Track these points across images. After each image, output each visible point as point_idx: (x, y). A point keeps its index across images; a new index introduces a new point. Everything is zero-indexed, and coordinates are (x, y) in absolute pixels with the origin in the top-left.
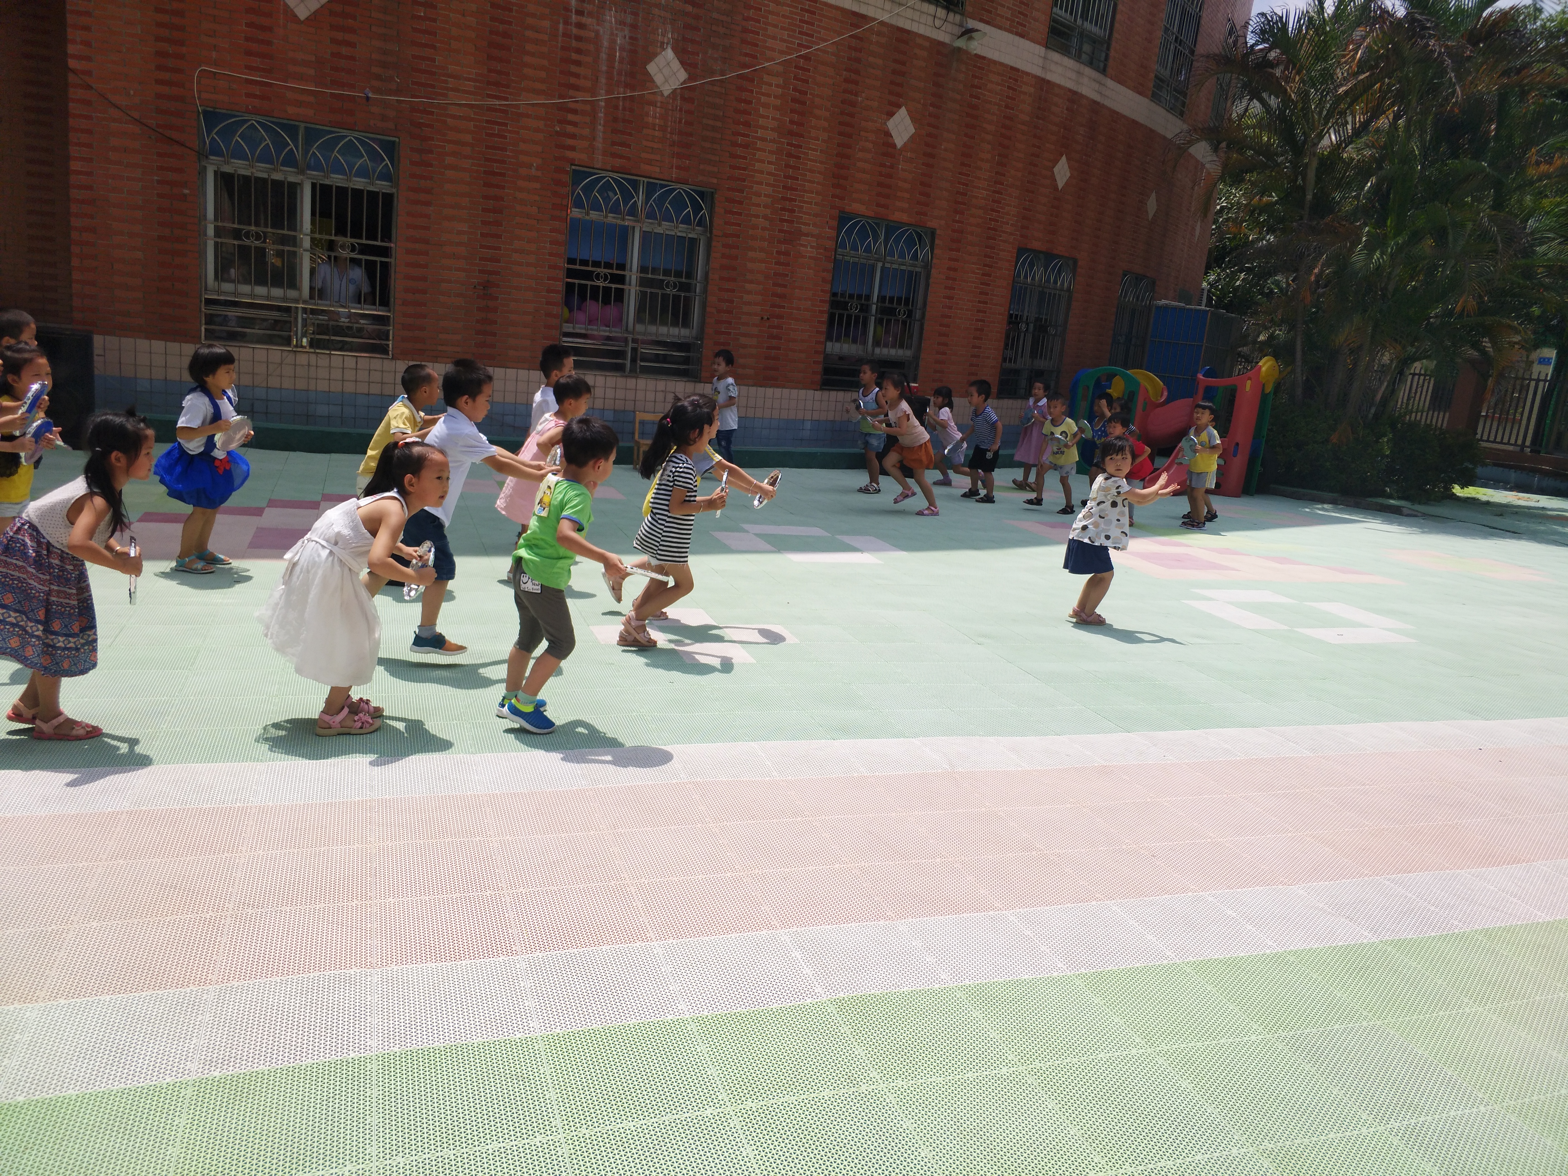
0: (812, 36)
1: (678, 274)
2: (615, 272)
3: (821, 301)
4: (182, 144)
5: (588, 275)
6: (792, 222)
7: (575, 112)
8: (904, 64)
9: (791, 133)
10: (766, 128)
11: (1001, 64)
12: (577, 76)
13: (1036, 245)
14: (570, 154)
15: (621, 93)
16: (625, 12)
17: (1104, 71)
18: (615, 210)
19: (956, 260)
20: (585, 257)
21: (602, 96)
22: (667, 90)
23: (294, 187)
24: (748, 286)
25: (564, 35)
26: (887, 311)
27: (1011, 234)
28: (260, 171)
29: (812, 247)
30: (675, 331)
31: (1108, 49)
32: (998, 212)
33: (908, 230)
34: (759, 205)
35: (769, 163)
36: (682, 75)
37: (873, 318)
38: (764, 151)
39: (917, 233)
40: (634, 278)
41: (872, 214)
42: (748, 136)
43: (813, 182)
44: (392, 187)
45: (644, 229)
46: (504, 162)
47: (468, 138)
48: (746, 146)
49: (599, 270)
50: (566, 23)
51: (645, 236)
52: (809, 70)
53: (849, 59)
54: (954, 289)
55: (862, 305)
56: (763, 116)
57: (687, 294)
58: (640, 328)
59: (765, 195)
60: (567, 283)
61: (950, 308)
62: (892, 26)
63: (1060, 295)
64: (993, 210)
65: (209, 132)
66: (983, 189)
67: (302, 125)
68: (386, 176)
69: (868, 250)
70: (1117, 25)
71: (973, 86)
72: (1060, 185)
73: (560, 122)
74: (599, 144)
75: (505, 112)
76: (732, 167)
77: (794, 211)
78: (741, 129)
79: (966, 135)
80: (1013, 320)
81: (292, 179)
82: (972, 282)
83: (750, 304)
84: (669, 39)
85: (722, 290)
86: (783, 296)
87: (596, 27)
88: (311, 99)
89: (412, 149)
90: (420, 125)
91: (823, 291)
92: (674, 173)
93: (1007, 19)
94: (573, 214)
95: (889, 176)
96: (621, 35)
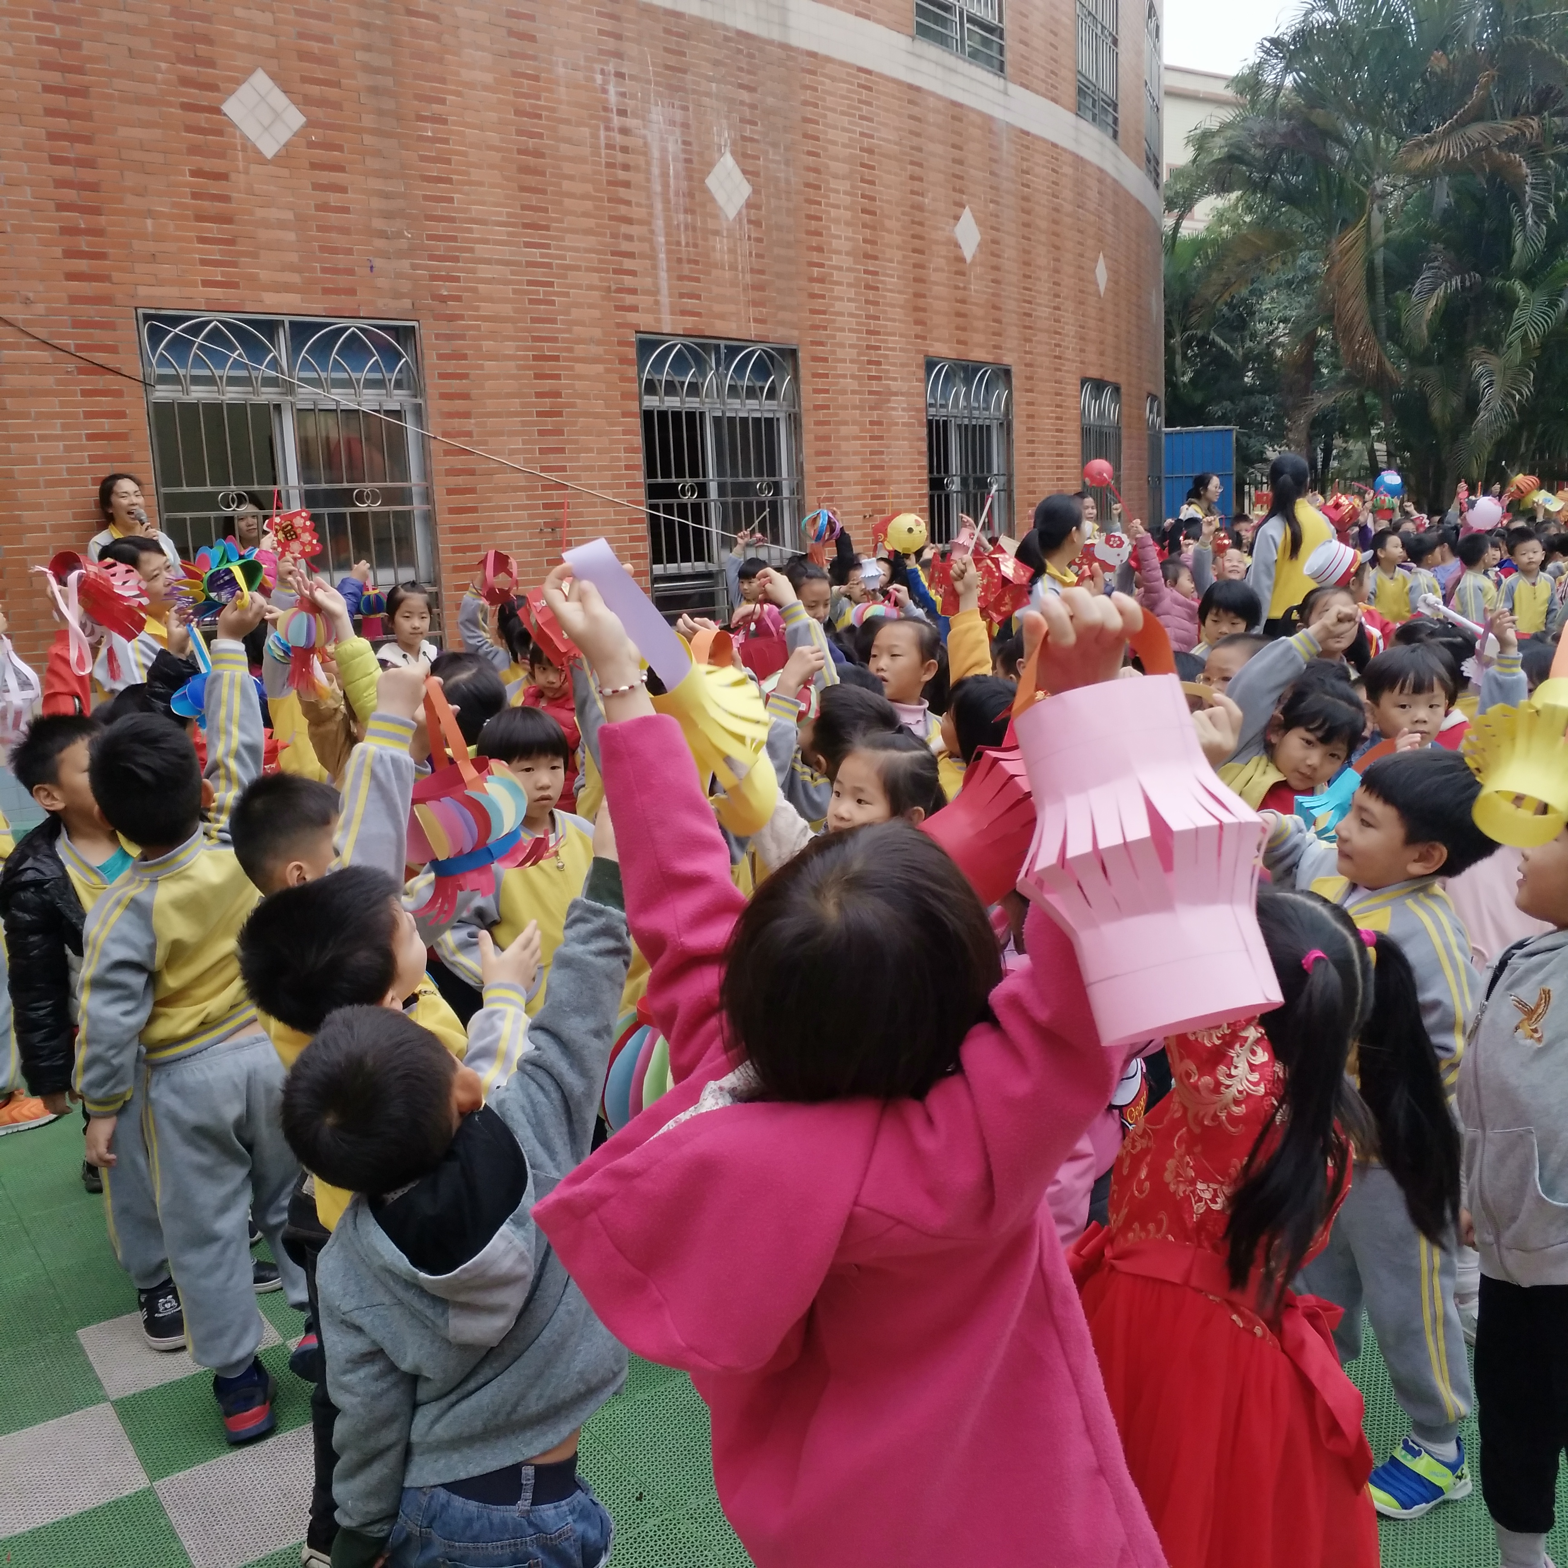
0: (872, 120)
3: (920, 481)
5: (671, 490)
6: (879, 378)
7: (630, 255)
8: (961, 148)
9: (867, 256)
10: (840, 253)
11: (1045, 141)
12: (628, 203)
13: (1093, 373)
14: (632, 317)
16: (673, 106)
17: (1115, 139)
18: (691, 390)
19: (1032, 404)
21: (660, 229)
22: (731, 211)
24: (847, 474)
25: (609, 146)
26: (979, 483)
27: (1074, 361)
28: (234, 396)
29: (903, 410)
31: (1116, 110)
32: (1059, 333)
33: (987, 370)
34: (845, 361)
35: (850, 300)
36: (746, 188)
38: (842, 284)
39: (993, 372)
41: (953, 355)
42: (821, 265)
43: (895, 320)
44: (416, 396)
46: (555, 340)
47: (506, 309)
48: (823, 280)
49: (684, 480)
50: (608, 129)
52: (872, 168)
53: (911, 147)
54: (1034, 441)
56: (835, 237)
59: (851, 346)
60: (650, 506)
61: (1033, 467)
63: (1112, 433)
64: (1056, 332)
65: (154, 348)
66: (1045, 306)
67: (285, 319)
68: (407, 381)
69: (954, 404)
71: (1023, 172)
72: (1102, 291)
73: (616, 272)
74: (665, 299)
75: (549, 266)
76: (813, 312)
77: (880, 363)
78: (815, 257)
79: (1024, 237)
82: (1049, 430)
83: (849, 499)
84: (726, 141)
85: (820, 485)
86: (880, 482)
87: (643, 132)
88: (295, 278)
89: (438, 336)
90: (443, 299)
91: (920, 467)
92: (752, 331)
93: (1043, 81)
94: (645, 404)
95: (963, 301)
96: (671, 139)
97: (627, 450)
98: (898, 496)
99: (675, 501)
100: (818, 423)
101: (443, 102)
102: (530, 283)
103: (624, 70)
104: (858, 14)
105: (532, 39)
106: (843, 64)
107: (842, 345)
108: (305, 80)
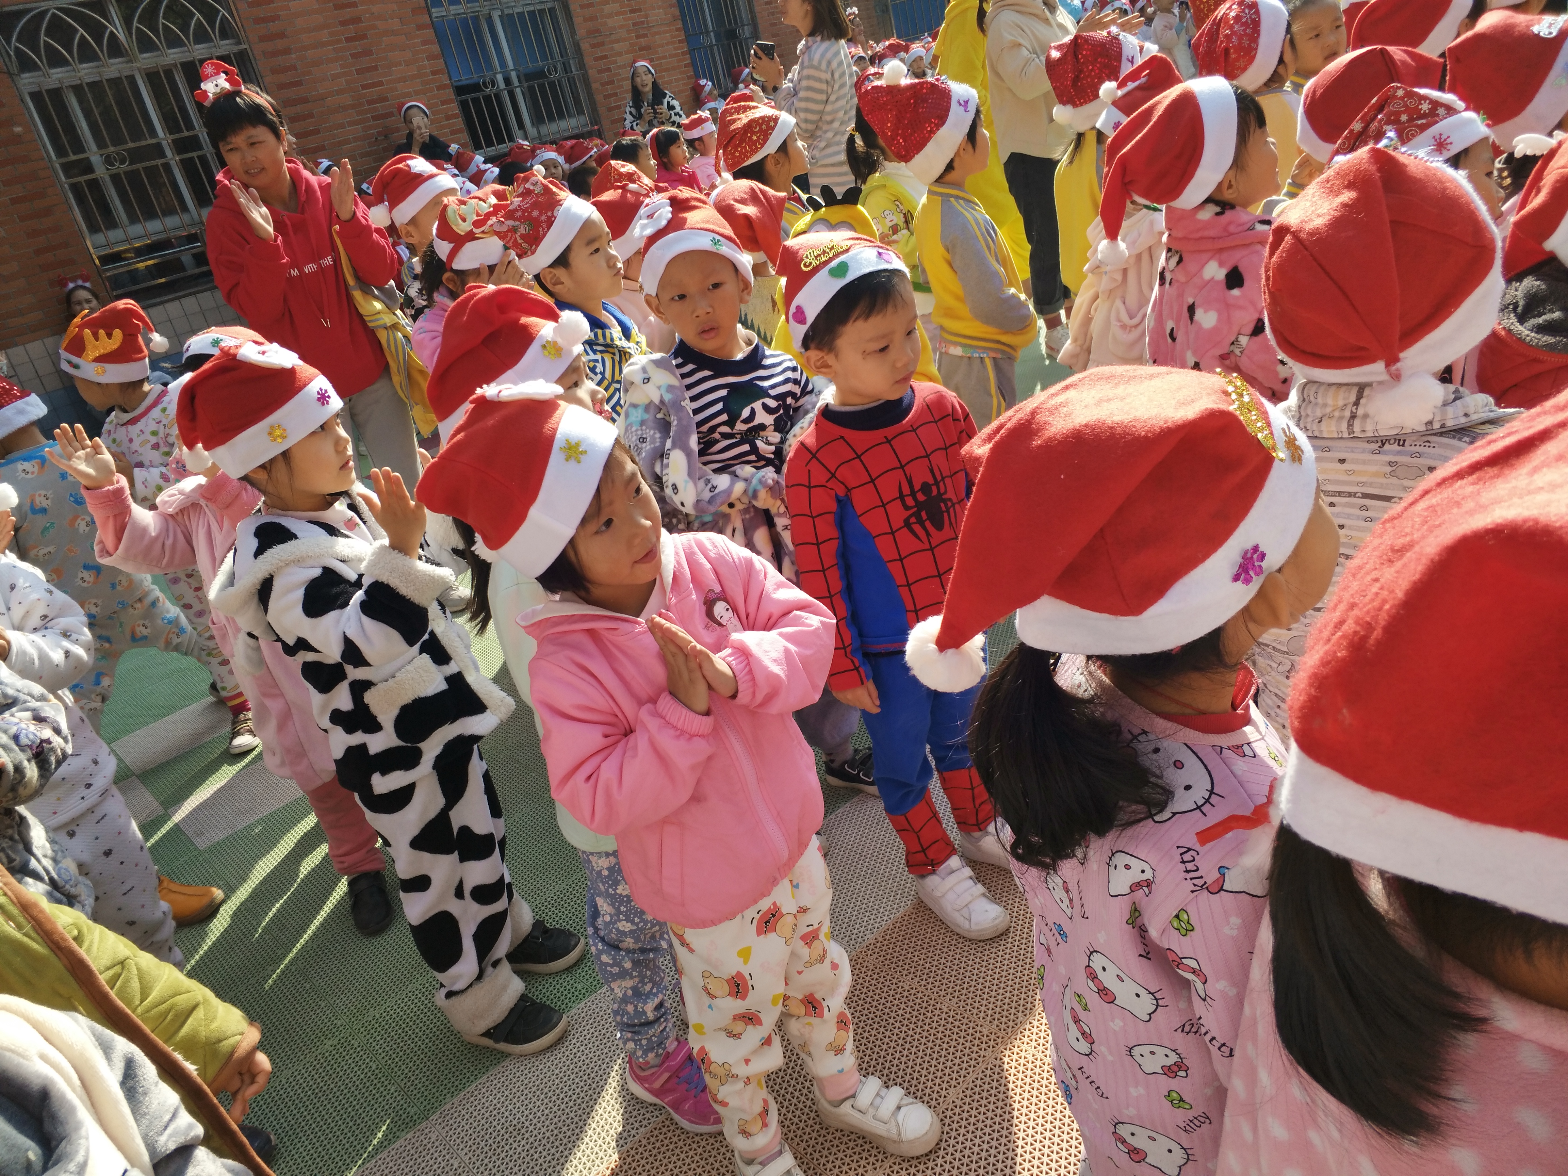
3: (680, 42)
23: (129, 81)
60: (461, 103)
65: (8, 41)
81: (127, 72)
85: (596, 59)
91: (677, 30)
94: (435, 15)
97: (429, 58)
99: (480, 95)
100: (582, 7)
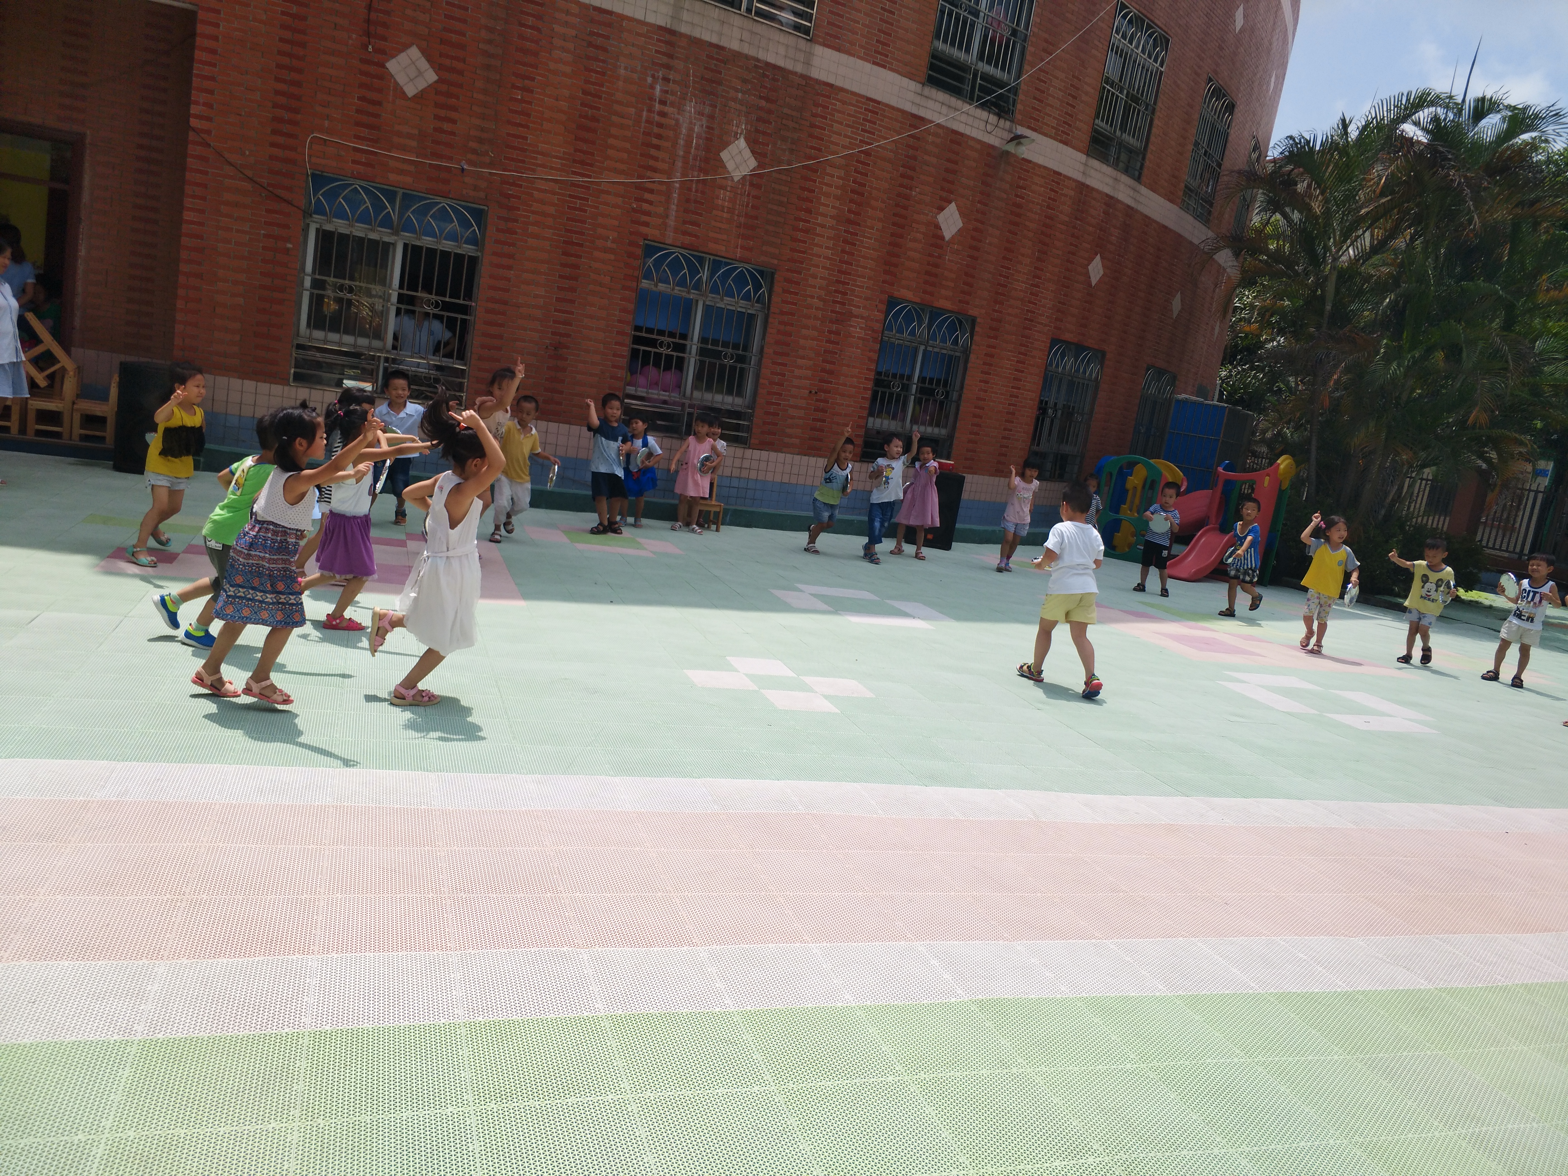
0: (873, 134)
1: (736, 347)
2: (677, 341)
3: (866, 379)
4: (289, 202)
5: (653, 343)
6: (843, 304)
7: (651, 191)
8: (956, 163)
9: (849, 222)
10: (825, 216)
11: (1045, 168)
12: (656, 159)
13: (1068, 336)
14: (644, 230)
15: (695, 176)
16: (704, 104)
17: (1138, 179)
18: (682, 283)
19: (994, 347)
20: (650, 324)
21: (677, 179)
22: (737, 175)
23: (387, 248)
24: (800, 362)
25: (647, 121)
26: (926, 391)
27: (1046, 325)
28: (359, 230)
29: (861, 328)
30: (729, 399)
31: (1144, 159)
32: (1035, 304)
33: (950, 317)
34: (815, 287)
35: (827, 248)
36: (753, 163)
37: (913, 397)
38: (823, 236)
39: (957, 318)
40: (694, 348)
41: (918, 300)
42: (809, 222)
43: (866, 268)
44: (477, 251)
45: (707, 303)
46: (583, 234)
47: (552, 210)
48: (806, 231)
49: (662, 338)
50: (650, 111)
51: (708, 309)
52: (868, 165)
53: (906, 156)
54: (990, 374)
55: (903, 385)
56: (824, 205)
57: (744, 366)
58: (697, 394)
59: (822, 278)
60: (633, 349)
61: (986, 391)
62: (947, 128)
63: (1088, 385)
64: (1030, 302)
65: (315, 193)
66: (1023, 282)
67: (402, 191)
68: (473, 241)
69: (912, 333)
70: (1152, 138)
71: (1018, 187)
72: (1094, 282)
73: (637, 199)
74: (671, 222)
75: (588, 188)
76: (791, 250)
77: (846, 294)
78: (803, 215)
79: (1010, 232)
80: (1043, 408)
81: (386, 239)
82: (1007, 368)
83: (800, 378)
84: (742, 130)
85: (774, 363)
86: (831, 373)
87: (677, 116)
88: (412, 168)
89: (499, 218)
90: (509, 196)
91: (868, 369)
92: (739, 253)
93: (1053, 127)
94: (641, 284)
95: (936, 266)
96: (698, 123)
97: (621, 311)
98: (845, 385)
99: (653, 350)
100: (780, 323)
101: (533, 79)
102: (570, 196)
103: (671, 77)
104: (875, 63)
105: (605, 50)
106: (853, 93)
107: (815, 277)
108: (441, 55)
